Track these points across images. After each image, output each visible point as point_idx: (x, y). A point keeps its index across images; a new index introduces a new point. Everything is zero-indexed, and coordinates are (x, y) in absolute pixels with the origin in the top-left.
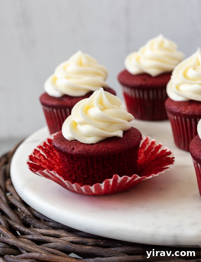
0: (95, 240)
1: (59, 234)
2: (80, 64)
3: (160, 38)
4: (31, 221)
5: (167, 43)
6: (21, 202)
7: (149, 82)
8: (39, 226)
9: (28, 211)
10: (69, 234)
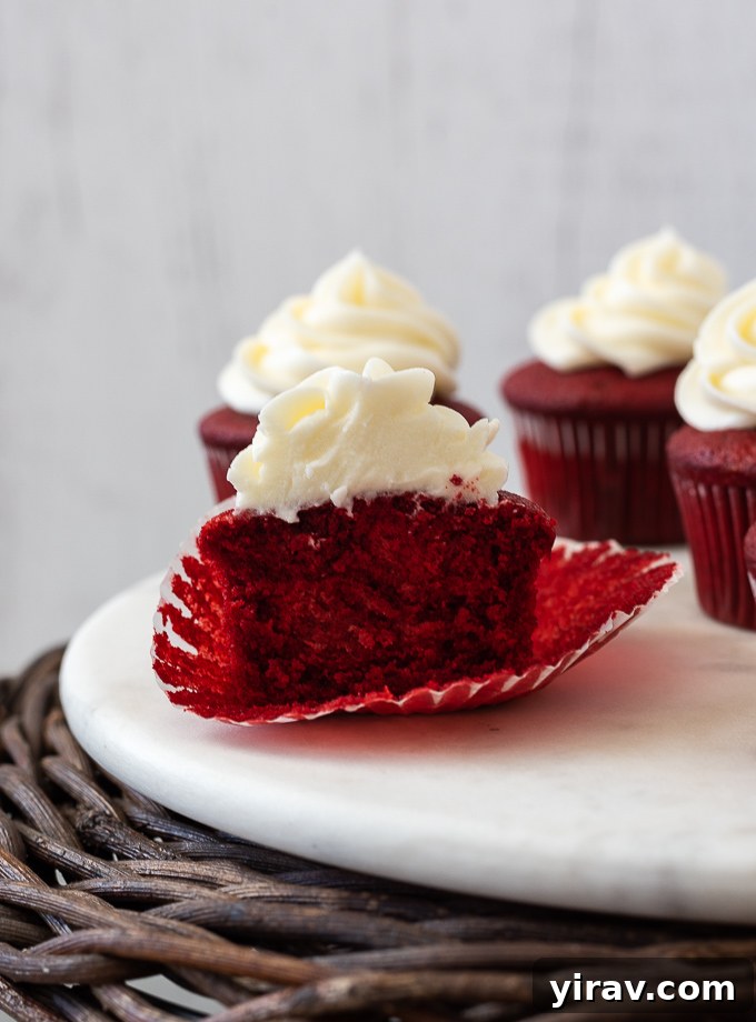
0: (345, 894)
1: (210, 874)
2: (356, 298)
3: (665, 241)
4: (112, 834)
5: (688, 259)
6: (87, 776)
7: (614, 394)
8: (140, 850)
9: (107, 803)
10: (250, 874)
